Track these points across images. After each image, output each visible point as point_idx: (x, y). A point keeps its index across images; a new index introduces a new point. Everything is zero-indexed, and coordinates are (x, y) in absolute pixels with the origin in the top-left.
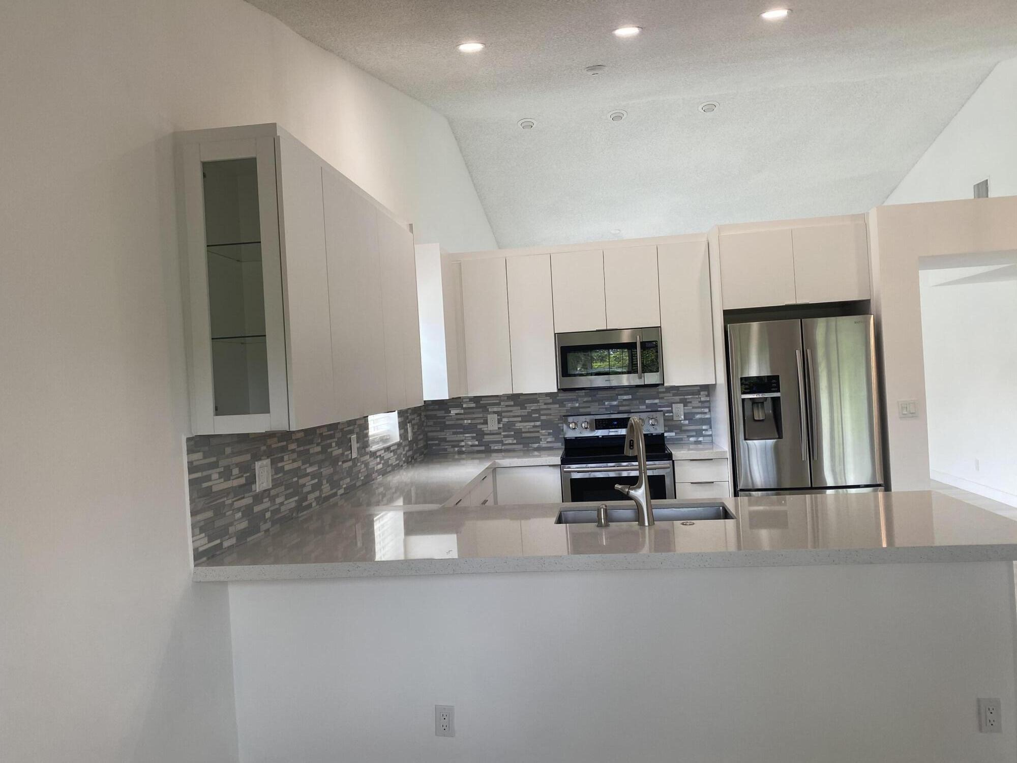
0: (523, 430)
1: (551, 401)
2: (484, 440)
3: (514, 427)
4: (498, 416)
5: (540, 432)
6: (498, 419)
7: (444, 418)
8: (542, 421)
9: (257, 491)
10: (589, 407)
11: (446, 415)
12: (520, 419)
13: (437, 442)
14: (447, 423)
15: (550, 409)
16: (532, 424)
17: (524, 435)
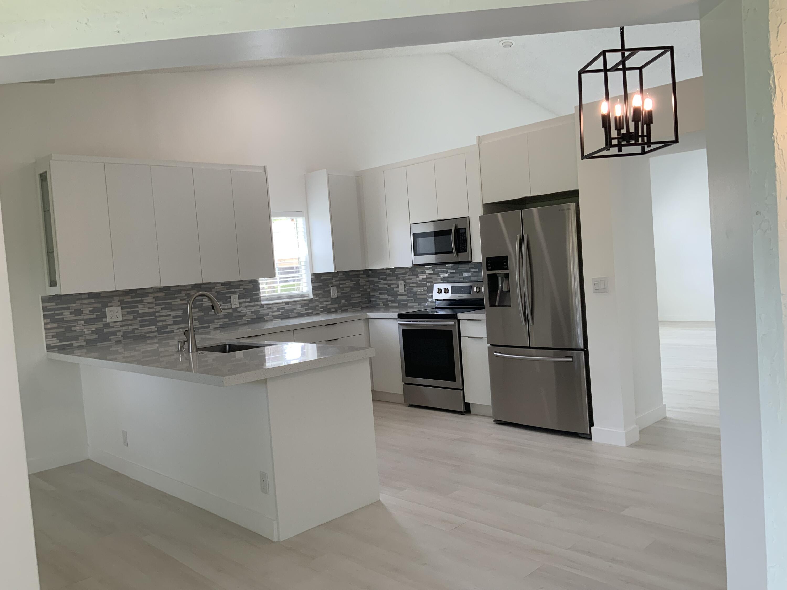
0: (418, 293)
1: (432, 272)
2: (398, 299)
3: (413, 291)
4: (404, 282)
5: (427, 294)
6: (404, 285)
7: (378, 283)
8: (428, 287)
9: (108, 321)
10: (454, 277)
11: (379, 281)
12: (415, 285)
13: (375, 299)
14: (380, 286)
15: (431, 278)
16: (422, 288)
17: (418, 296)
